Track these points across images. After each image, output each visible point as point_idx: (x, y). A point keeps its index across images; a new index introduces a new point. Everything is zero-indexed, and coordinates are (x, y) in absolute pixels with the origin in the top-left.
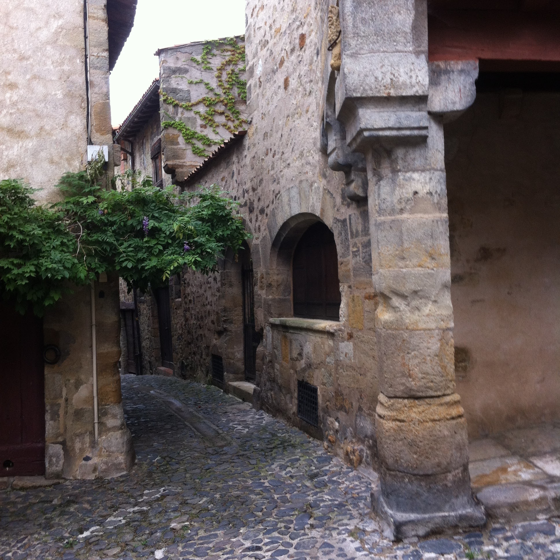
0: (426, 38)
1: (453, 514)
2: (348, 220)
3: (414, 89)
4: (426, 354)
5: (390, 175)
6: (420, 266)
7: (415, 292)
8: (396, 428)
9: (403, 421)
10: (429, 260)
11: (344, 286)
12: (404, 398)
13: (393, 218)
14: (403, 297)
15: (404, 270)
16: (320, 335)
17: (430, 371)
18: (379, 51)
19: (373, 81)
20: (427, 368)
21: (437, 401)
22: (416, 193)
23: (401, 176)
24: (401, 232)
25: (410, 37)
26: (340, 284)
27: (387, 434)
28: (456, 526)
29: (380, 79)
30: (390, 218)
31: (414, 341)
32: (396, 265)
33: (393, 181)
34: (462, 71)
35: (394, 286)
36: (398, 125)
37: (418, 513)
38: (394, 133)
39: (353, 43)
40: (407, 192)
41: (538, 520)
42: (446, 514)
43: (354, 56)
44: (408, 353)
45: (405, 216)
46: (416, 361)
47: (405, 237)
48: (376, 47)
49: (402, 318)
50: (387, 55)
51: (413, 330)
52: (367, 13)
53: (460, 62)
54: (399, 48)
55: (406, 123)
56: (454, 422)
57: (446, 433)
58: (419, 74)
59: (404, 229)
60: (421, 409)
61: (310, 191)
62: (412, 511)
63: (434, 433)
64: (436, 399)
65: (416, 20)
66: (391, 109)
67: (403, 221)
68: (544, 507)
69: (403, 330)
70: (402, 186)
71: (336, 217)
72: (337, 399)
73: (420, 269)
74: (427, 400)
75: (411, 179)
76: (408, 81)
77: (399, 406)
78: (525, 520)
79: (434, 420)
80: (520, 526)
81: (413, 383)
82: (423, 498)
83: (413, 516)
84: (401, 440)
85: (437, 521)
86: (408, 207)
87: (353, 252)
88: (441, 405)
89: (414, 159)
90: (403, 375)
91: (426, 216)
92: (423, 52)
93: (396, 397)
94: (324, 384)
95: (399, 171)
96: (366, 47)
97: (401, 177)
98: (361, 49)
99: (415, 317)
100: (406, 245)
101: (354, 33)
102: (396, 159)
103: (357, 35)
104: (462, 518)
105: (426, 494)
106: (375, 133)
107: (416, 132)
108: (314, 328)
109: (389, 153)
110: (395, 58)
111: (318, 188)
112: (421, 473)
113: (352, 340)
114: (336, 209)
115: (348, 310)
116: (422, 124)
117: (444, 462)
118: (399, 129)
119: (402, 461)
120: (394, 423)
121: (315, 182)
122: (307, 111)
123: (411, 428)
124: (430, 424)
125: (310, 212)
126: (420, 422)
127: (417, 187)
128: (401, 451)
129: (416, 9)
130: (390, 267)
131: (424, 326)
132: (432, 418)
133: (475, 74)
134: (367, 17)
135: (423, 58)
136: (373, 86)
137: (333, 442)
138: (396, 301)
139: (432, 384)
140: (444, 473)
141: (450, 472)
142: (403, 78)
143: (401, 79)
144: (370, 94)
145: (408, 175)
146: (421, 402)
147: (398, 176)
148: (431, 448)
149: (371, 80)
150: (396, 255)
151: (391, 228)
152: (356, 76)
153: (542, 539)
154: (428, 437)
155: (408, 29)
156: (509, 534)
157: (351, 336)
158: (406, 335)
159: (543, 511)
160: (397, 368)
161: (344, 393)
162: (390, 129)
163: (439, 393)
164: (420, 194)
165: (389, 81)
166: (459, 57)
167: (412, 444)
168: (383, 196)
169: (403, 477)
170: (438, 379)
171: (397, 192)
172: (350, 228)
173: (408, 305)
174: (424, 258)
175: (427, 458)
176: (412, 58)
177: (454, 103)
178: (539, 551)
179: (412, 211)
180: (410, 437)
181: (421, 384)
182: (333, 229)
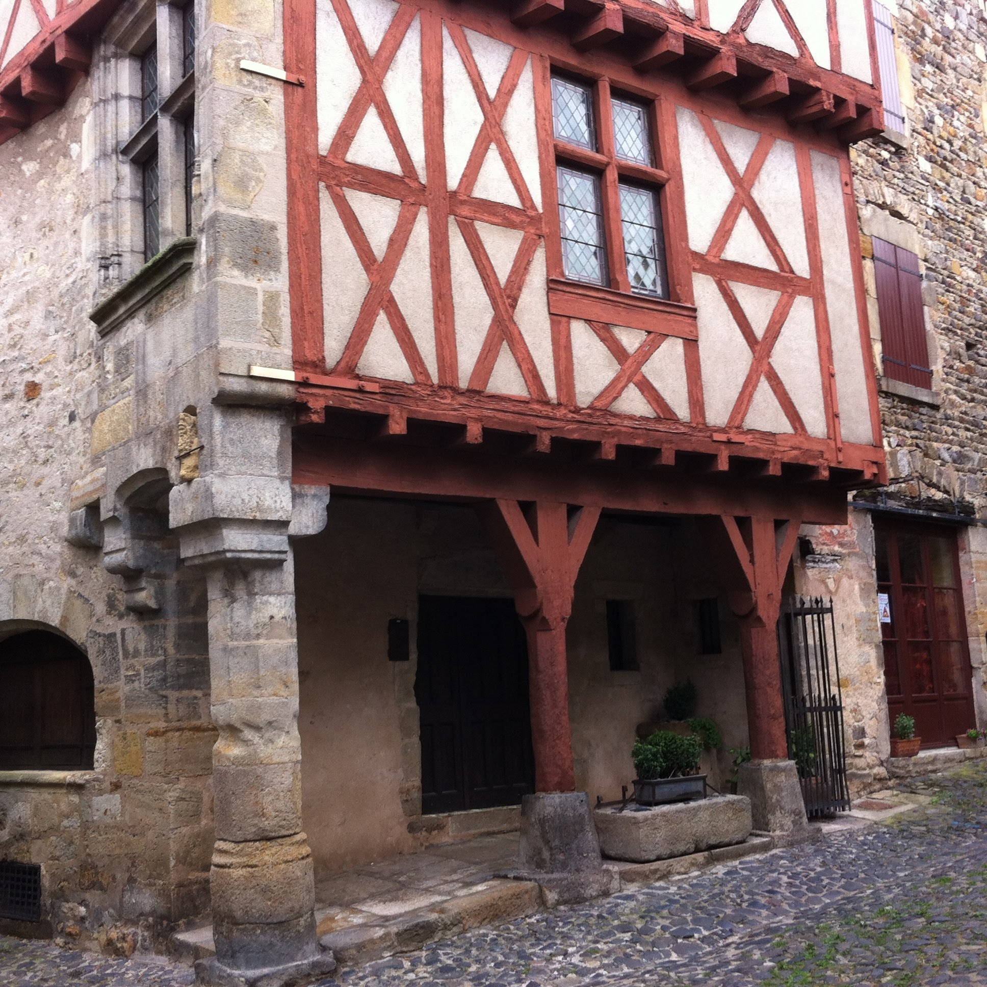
0: (290, 464)
1: (305, 962)
2: (119, 636)
3: (279, 514)
4: (280, 790)
5: (246, 597)
6: (275, 695)
7: (270, 723)
8: (247, 875)
9: (256, 866)
10: (283, 688)
11: (105, 721)
12: (255, 841)
13: (248, 643)
14: (257, 728)
15: (260, 700)
16: (52, 791)
17: (283, 808)
18: (245, 473)
19: (240, 503)
20: (280, 805)
21: (288, 840)
22: (272, 617)
23: (258, 599)
24: (257, 658)
25: (275, 461)
26: (97, 718)
27: (236, 883)
28: (309, 975)
29: (247, 501)
30: (244, 643)
31: (269, 776)
32: (250, 694)
33: (250, 604)
34: (315, 496)
35: (248, 717)
36: (260, 548)
37: (271, 966)
38: (256, 556)
39: (221, 462)
40: (264, 616)
41: (383, 958)
42: (299, 963)
43: (222, 475)
44: (262, 790)
45: (262, 641)
46: (270, 798)
47: (261, 664)
48: (243, 468)
49: (256, 752)
50: (254, 477)
51: (267, 764)
52: (235, 433)
53: (313, 487)
54: (266, 472)
55: (268, 547)
56: (304, 862)
57: (299, 874)
58: (283, 499)
59: (260, 655)
60: (274, 850)
61: (39, 591)
62: (264, 965)
63: (288, 874)
64: (288, 838)
65: (280, 446)
66: (254, 532)
67: (259, 647)
68: (389, 944)
69: (256, 765)
70: (258, 610)
71: (95, 629)
72: (83, 876)
73: (275, 698)
74: (279, 840)
75: (267, 602)
76: (273, 506)
77: (250, 850)
78: (371, 960)
79: (287, 862)
80: (368, 966)
81: (266, 823)
82: (277, 948)
83: (266, 971)
84: (253, 887)
85: (291, 971)
86: (264, 632)
87: (126, 676)
88: (293, 844)
89: (270, 583)
90: (256, 815)
91: (282, 642)
92: (286, 478)
93: (246, 841)
94: (54, 858)
95: (256, 594)
96: (234, 468)
97: (258, 601)
98: (229, 469)
99: (269, 750)
100: (262, 673)
101: (222, 453)
102: (254, 581)
103: (225, 455)
104: (314, 965)
105: (279, 944)
106: (238, 555)
107: (276, 556)
108: (41, 781)
109: (245, 575)
110: (261, 481)
111: (58, 589)
112: (275, 921)
113: (119, 790)
114: (94, 619)
115: (112, 752)
116: (282, 549)
117: (297, 906)
118: (261, 552)
119: (254, 911)
120: (244, 870)
121: (50, 580)
122: (38, 484)
123: (265, 872)
124: (283, 866)
125: (36, 618)
126: (275, 865)
127: (273, 611)
128: (252, 900)
129: (281, 435)
130: (243, 696)
131: (278, 760)
132: (285, 859)
133: (327, 500)
134: (235, 438)
135: (287, 482)
136: (240, 508)
137: (77, 935)
138: (248, 734)
139: (284, 822)
140: (296, 918)
141: (302, 916)
142: (268, 502)
143: (267, 503)
144: (237, 515)
145: (265, 598)
146: (274, 843)
147: (255, 600)
148: (285, 892)
149: (237, 501)
150: (250, 684)
151: (245, 653)
152: (223, 496)
153: (394, 973)
154: (282, 880)
155: (273, 454)
156: (361, 974)
157: (116, 786)
158: (260, 770)
159: (385, 949)
160: (248, 808)
161: (100, 864)
162: (252, 551)
163: (291, 832)
164: (277, 619)
165: (255, 504)
166: (312, 482)
167: (265, 891)
168: (236, 619)
169: (254, 929)
170: (292, 816)
171: (253, 617)
172: (123, 645)
173: (262, 737)
174: (278, 686)
175: (281, 903)
176: (277, 483)
177: (307, 527)
178: (397, 982)
179: (268, 637)
180: (264, 882)
181: (274, 822)
182: (88, 645)
